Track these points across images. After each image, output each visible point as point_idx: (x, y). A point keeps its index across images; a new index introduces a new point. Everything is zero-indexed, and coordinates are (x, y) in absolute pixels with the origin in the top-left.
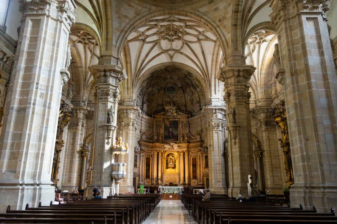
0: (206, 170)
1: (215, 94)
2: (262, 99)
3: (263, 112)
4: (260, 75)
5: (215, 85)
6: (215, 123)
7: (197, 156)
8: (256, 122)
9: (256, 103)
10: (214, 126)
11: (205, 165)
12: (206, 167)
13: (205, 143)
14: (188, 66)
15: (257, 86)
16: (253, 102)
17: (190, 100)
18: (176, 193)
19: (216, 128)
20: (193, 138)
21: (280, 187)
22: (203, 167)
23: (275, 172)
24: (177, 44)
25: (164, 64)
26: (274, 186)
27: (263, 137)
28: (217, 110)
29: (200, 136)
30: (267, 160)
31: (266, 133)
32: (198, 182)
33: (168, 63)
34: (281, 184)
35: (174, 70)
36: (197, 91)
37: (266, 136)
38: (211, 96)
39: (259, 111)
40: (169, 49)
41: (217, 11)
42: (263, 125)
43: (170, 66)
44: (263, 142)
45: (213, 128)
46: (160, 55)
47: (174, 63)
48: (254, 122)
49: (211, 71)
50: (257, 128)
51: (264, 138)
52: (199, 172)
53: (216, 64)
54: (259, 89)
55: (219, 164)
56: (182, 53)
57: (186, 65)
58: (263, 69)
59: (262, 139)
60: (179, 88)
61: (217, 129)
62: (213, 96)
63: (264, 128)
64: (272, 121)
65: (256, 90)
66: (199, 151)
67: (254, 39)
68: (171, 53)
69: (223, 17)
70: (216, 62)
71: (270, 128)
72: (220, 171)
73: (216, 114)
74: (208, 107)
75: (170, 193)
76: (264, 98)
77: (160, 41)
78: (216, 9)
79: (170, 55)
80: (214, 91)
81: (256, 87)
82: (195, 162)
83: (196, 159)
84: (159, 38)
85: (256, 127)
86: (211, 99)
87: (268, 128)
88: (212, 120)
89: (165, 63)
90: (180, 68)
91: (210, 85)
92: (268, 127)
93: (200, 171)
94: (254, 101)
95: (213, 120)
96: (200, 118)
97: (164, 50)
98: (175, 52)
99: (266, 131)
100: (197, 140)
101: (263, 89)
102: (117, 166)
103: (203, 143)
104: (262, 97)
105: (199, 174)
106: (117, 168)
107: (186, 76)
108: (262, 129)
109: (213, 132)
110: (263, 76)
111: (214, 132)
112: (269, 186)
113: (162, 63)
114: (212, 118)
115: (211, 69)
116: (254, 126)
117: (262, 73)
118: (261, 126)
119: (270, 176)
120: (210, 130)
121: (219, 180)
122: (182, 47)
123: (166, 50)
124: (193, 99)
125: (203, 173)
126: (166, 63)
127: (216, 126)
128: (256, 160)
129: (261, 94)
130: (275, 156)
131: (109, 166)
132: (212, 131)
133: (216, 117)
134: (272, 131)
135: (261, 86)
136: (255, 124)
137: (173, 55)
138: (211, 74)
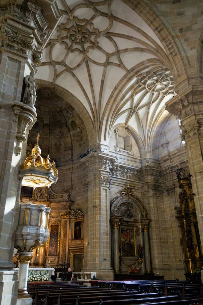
0: (77, 242)
1: (105, 139)
2: (150, 159)
3: (151, 174)
4: (151, 131)
5: (106, 129)
6: (104, 177)
7: (60, 221)
8: (142, 184)
9: (141, 163)
10: (103, 180)
11: (73, 235)
12: (75, 238)
13: (75, 203)
14: (73, 96)
15: (145, 144)
16: (138, 161)
17: (56, 145)
18: (45, 279)
19: (105, 183)
20: (55, 196)
21: (169, 268)
22: (70, 238)
23: (163, 248)
24: (74, 59)
25: (42, 82)
26: (163, 267)
27: (150, 203)
28: (108, 160)
29: (68, 194)
30: (155, 233)
31: (154, 199)
32: (59, 261)
33: (48, 83)
34: (168, 263)
35: (50, 96)
36: (70, 133)
37: (154, 203)
38: (100, 141)
39: (147, 172)
40: (60, 62)
41: (180, 16)
42: (150, 189)
43: (49, 89)
44: (150, 210)
45: (101, 182)
46: (45, 65)
47: (56, 87)
48: (139, 184)
49: (105, 110)
50: (142, 192)
51: (152, 205)
52: (62, 245)
53: (113, 103)
54: (147, 147)
55: (106, 233)
56: (74, 75)
57: (71, 94)
58: (155, 126)
59: (149, 206)
60: (45, 125)
61: (105, 185)
62: (103, 142)
63: (151, 193)
64: (159, 186)
65: (143, 148)
66: (66, 215)
67: (164, 87)
68: (60, 68)
69: (188, 27)
70: (115, 101)
71: (158, 194)
72: (107, 244)
73: (105, 165)
74: (98, 154)
75: (36, 279)
76: (152, 159)
77: (56, 43)
78: (180, 14)
79: (55, 71)
80: (104, 136)
81: (143, 144)
82: (55, 231)
83: (58, 226)
84: (56, 38)
85: (141, 190)
86: (100, 145)
87: (156, 194)
88: (100, 172)
89: (44, 81)
90: (61, 96)
91: (100, 128)
92: (156, 192)
93: (65, 244)
94: (140, 160)
95: (102, 172)
96: (71, 169)
97: (53, 61)
98: (66, 70)
99: (154, 197)
100: (62, 199)
101: (152, 148)
102: (35, 213)
103: (72, 204)
104: (151, 157)
105: (61, 249)
106: (34, 217)
107: (61, 111)
108: (149, 194)
109: (100, 188)
110: (153, 134)
111: (102, 188)
112: (157, 267)
113: (41, 80)
114: (101, 169)
115: (106, 107)
116: (140, 190)
117: (153, 131)
118: (148, 190)
119: (158, 253)
120: (96, 185)
121: (106, 258)
122: (78, 66)
123: (55, 62)
124: (60, 145)
125: (69, 247)
126: (47, 81)
127: (104, 181)
128: (143, 231)
129: (150, 154)
130: (163, 229)
131: (13, 210)
132: (98, 187)
133: (105, 169)
134: (160, 198)
135: (150, 145)
136: (140, 187)
137: (61, 73)
138: (104, 114)
